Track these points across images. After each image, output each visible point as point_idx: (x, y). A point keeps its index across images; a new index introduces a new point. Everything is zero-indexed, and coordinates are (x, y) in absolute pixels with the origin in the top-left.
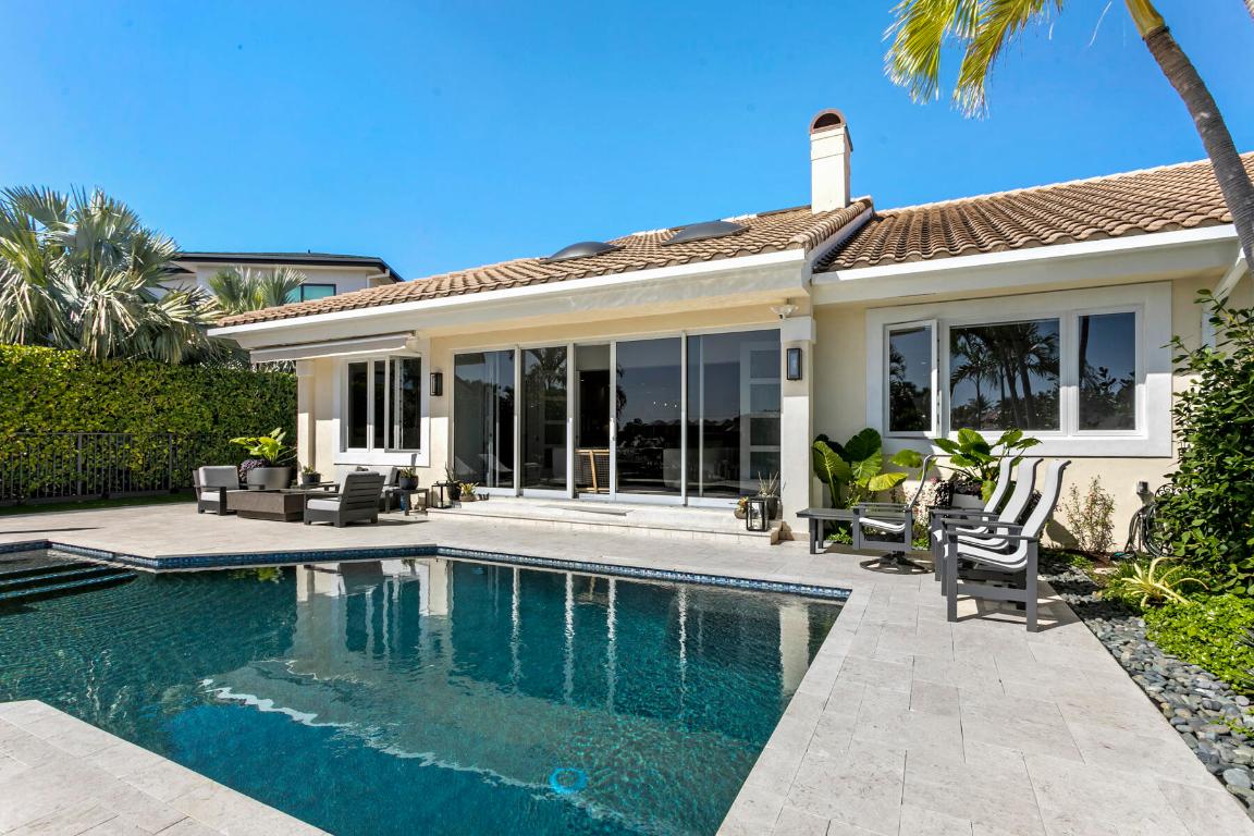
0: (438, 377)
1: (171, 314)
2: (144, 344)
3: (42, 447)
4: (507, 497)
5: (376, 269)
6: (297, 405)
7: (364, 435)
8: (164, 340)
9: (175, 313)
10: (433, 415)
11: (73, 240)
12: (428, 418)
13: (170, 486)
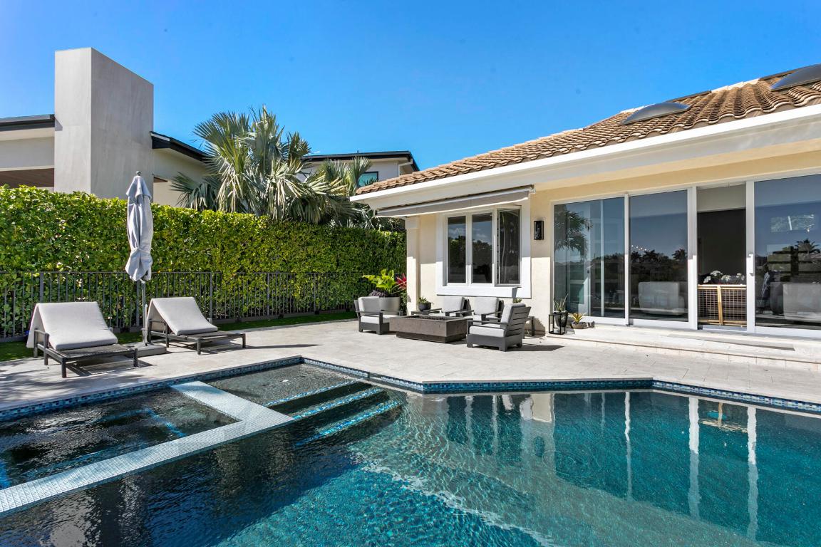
0: (539, 225)
1: (315, 189)
2: (299, 210)
3: (249, 282)
4: (615, 325)
5: (406, 159)
6: (406, 251)
7: (464, 273)
8: (309, 207)
9: (317, 188)
10: (534, 255)
11: (255, 143)
12: (528, 259)
13: (315, 309)
